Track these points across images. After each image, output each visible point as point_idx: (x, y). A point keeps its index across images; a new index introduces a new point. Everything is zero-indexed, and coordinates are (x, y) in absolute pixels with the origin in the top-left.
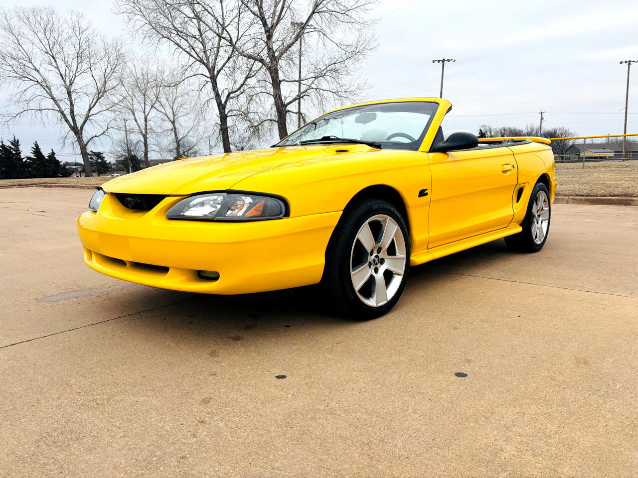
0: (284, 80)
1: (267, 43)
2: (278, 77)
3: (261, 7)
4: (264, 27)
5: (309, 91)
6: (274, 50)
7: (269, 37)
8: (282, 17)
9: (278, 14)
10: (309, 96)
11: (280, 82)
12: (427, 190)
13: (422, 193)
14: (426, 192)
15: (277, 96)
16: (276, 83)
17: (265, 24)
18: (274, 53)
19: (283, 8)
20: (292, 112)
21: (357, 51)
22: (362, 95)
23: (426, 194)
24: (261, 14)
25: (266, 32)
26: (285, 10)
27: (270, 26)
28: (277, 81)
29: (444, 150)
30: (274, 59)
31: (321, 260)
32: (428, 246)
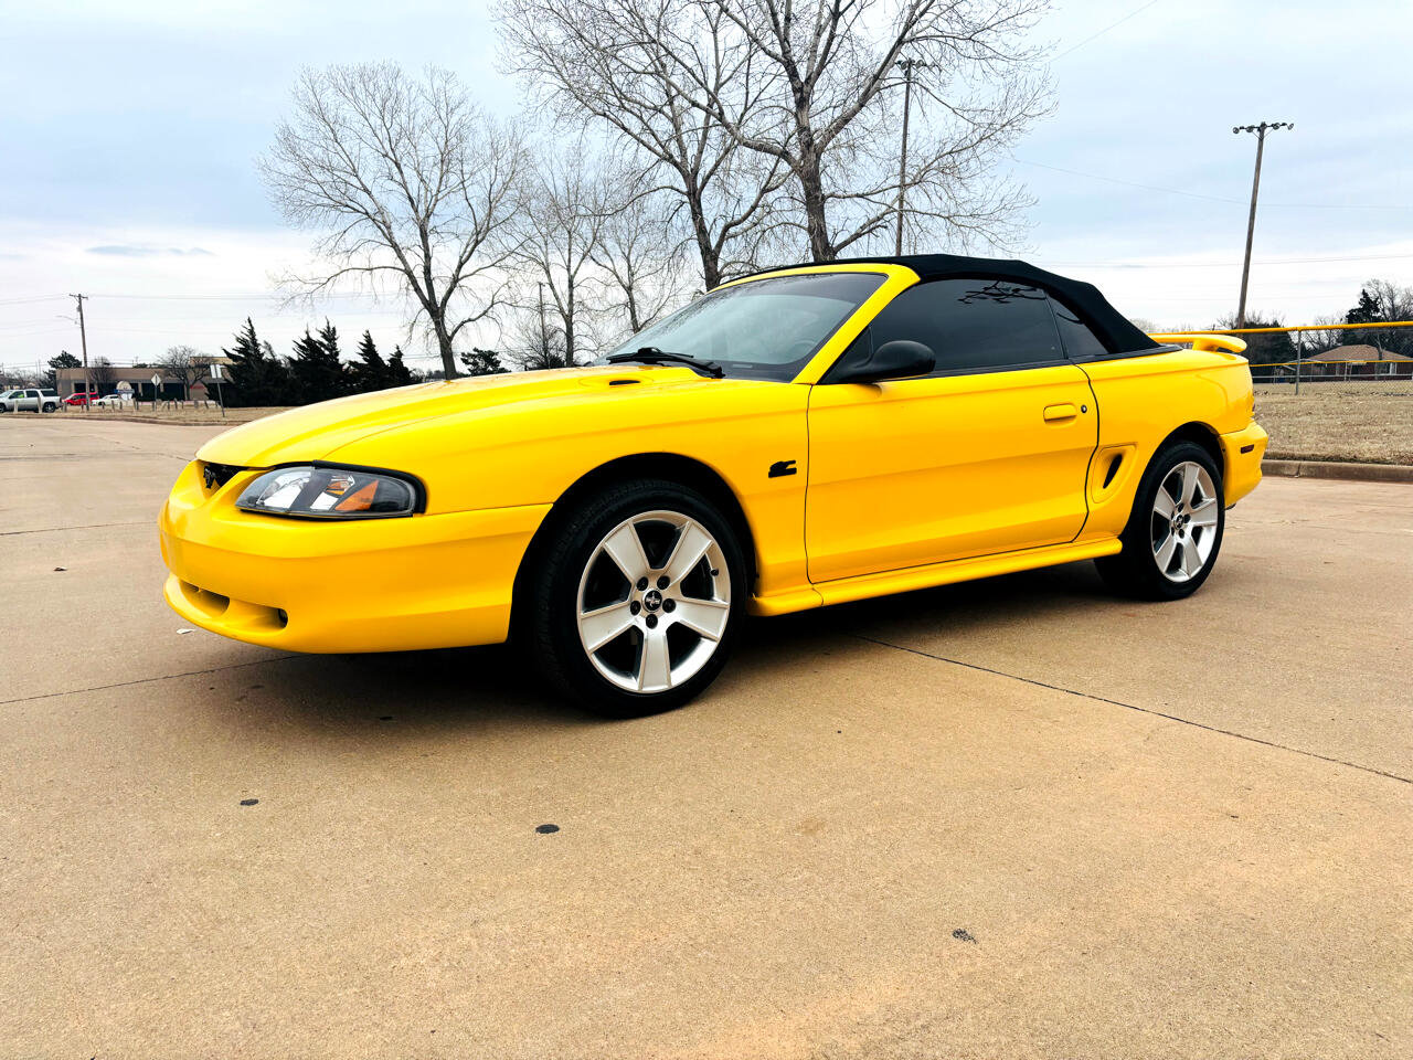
0: (832, 195)
1: (796, 116)
2: (818, 188)
3: (786, 39)
4: (791, 80)
5: (887, 217)
6: (812, 129)
7: (803, 102)
8: (830, 55)
9: (821, 50)
10: (887, 227)
11: (824, 198)
12: (794, 462)
13: (780, 470)
14: (790, 467)
15: (817, 232)
16: (815, 202)
17: (793, 75)
18: (810, 135)
19: (832, 37)
21: (1005, 121)
22: (1014, 221)
23: (793, 471)
24: (786, 53)
25: (795, 90)
26: (836, 42)
27: (803, 80)
28: (817, 197)
29: (868, 379)
30: (812, 147)
31: (503, 597)
32: (810, 577)
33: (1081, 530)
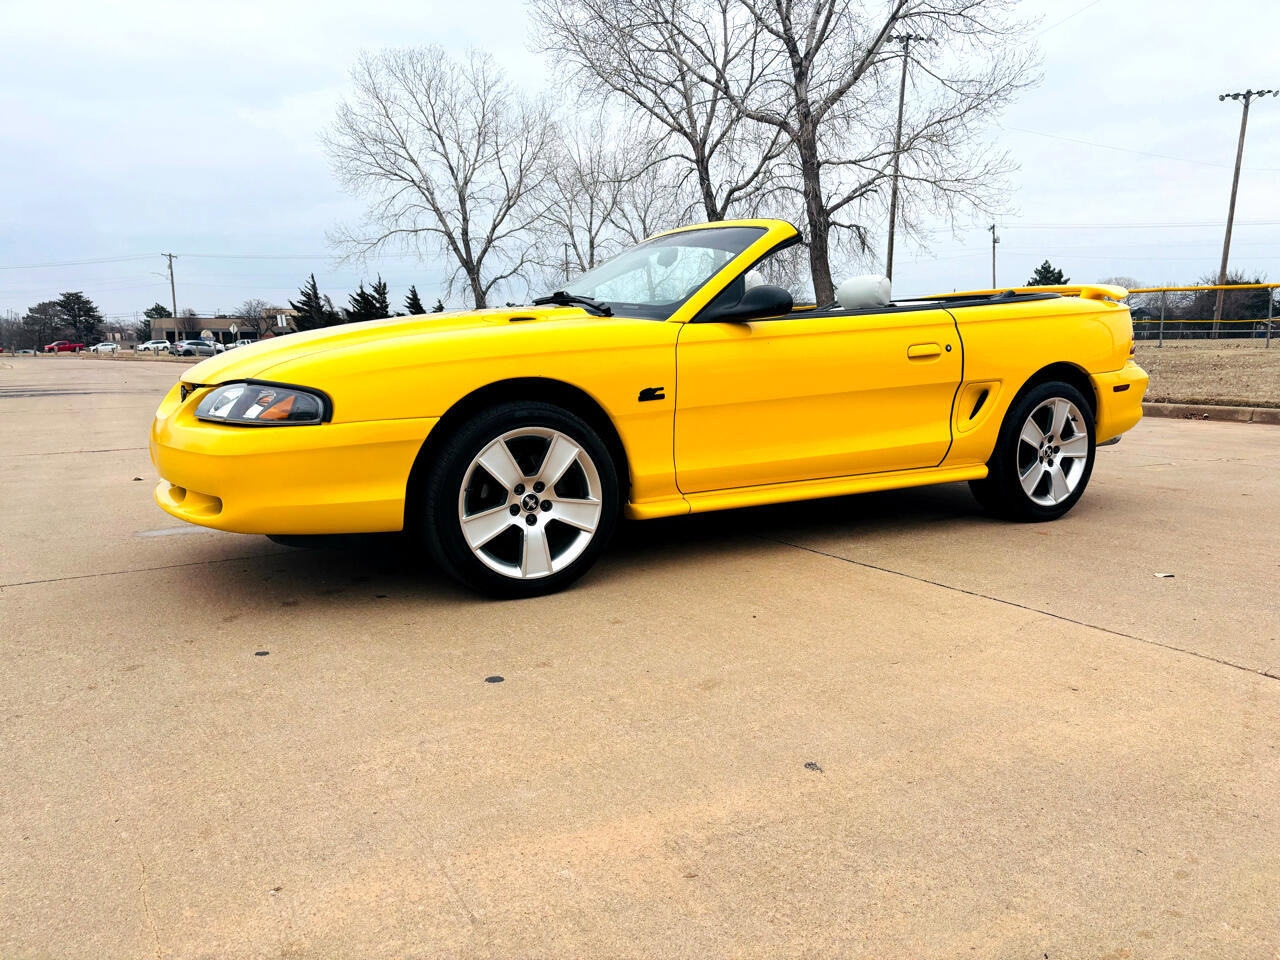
0: (827, 162)
1: (795, 89)
2: (814, 155)
3: (788, 18)
4: (791, 56)
5: (878, 182)
6: (810, 102)
7: (801, 76)
8: (828, 31)
9: (819, 27)
10: (876, 191)
11: (819, 165)
12: (662, 389)
13: (648, 395)
14: (658, 393)
15: (813, 195)
16: (811, 169)
17: (793, 51)
18: (808, 107)
19: (830, 13)
20: (839, 225)
21: (993, 91)
22: (996, 185)
23: (662, 397)
24: (787, 30)
25: (794, 65)
26: (834, 19)
27: (802, 55)
28: (813, 163)
30: (809, 119)
31: (398, 492)
32: (678, 487)
33: (944, 458)
